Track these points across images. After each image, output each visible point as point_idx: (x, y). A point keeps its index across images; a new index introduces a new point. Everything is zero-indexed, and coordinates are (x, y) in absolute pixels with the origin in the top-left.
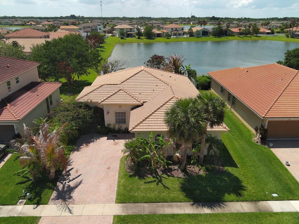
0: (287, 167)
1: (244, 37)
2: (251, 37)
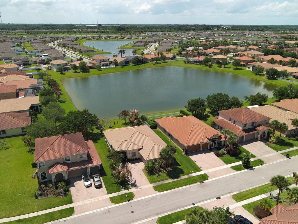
0: (195, 162)
1: (155, 63)
2: (160, 63)
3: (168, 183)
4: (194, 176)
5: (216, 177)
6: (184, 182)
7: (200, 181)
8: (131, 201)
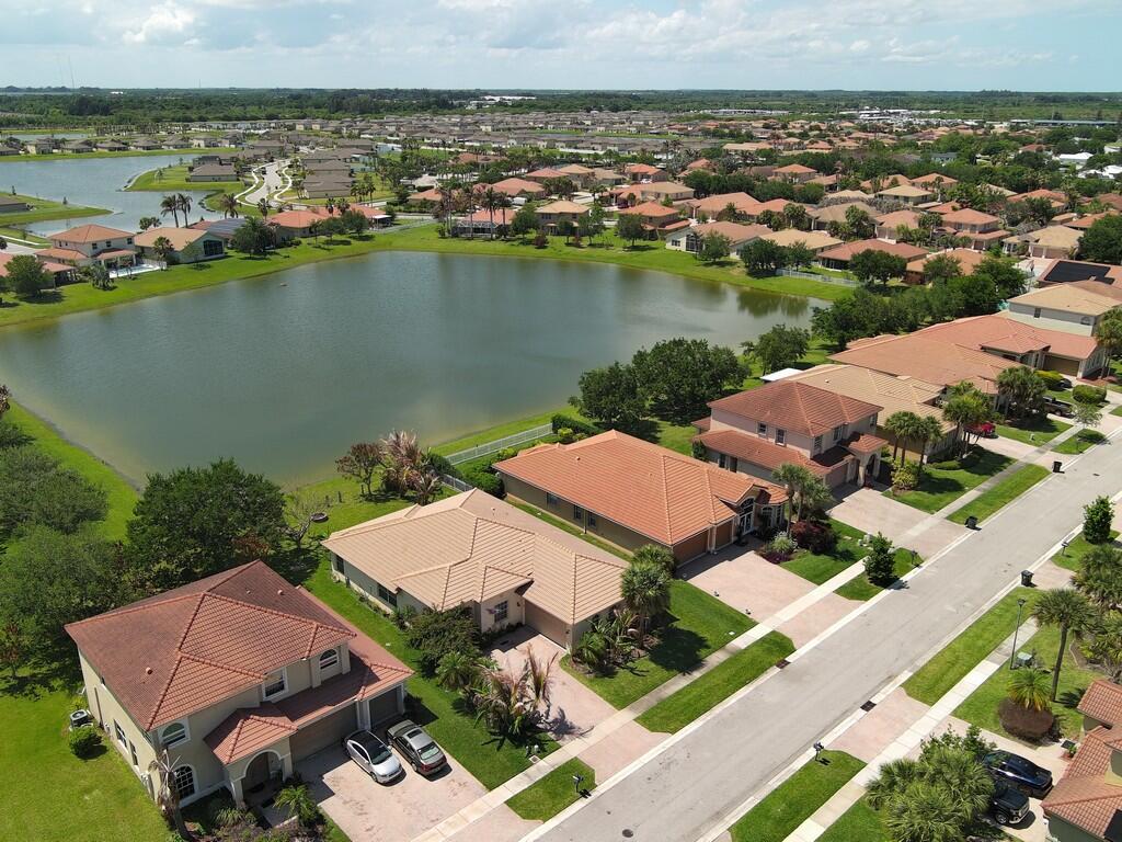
0: (718, 598)
1: (327, 243)
2: (348, 243)
3: (678, 693)
4: (746, 649)
5: (816, 636)
6: (725, 676)
7: (776, 660)
8: (595, 794)
